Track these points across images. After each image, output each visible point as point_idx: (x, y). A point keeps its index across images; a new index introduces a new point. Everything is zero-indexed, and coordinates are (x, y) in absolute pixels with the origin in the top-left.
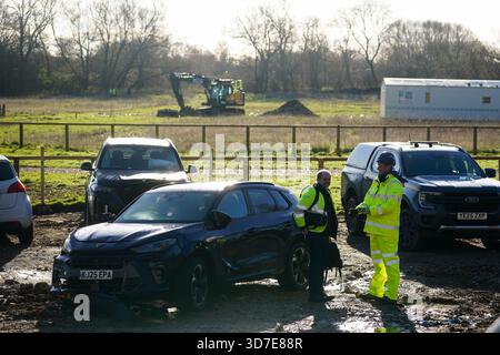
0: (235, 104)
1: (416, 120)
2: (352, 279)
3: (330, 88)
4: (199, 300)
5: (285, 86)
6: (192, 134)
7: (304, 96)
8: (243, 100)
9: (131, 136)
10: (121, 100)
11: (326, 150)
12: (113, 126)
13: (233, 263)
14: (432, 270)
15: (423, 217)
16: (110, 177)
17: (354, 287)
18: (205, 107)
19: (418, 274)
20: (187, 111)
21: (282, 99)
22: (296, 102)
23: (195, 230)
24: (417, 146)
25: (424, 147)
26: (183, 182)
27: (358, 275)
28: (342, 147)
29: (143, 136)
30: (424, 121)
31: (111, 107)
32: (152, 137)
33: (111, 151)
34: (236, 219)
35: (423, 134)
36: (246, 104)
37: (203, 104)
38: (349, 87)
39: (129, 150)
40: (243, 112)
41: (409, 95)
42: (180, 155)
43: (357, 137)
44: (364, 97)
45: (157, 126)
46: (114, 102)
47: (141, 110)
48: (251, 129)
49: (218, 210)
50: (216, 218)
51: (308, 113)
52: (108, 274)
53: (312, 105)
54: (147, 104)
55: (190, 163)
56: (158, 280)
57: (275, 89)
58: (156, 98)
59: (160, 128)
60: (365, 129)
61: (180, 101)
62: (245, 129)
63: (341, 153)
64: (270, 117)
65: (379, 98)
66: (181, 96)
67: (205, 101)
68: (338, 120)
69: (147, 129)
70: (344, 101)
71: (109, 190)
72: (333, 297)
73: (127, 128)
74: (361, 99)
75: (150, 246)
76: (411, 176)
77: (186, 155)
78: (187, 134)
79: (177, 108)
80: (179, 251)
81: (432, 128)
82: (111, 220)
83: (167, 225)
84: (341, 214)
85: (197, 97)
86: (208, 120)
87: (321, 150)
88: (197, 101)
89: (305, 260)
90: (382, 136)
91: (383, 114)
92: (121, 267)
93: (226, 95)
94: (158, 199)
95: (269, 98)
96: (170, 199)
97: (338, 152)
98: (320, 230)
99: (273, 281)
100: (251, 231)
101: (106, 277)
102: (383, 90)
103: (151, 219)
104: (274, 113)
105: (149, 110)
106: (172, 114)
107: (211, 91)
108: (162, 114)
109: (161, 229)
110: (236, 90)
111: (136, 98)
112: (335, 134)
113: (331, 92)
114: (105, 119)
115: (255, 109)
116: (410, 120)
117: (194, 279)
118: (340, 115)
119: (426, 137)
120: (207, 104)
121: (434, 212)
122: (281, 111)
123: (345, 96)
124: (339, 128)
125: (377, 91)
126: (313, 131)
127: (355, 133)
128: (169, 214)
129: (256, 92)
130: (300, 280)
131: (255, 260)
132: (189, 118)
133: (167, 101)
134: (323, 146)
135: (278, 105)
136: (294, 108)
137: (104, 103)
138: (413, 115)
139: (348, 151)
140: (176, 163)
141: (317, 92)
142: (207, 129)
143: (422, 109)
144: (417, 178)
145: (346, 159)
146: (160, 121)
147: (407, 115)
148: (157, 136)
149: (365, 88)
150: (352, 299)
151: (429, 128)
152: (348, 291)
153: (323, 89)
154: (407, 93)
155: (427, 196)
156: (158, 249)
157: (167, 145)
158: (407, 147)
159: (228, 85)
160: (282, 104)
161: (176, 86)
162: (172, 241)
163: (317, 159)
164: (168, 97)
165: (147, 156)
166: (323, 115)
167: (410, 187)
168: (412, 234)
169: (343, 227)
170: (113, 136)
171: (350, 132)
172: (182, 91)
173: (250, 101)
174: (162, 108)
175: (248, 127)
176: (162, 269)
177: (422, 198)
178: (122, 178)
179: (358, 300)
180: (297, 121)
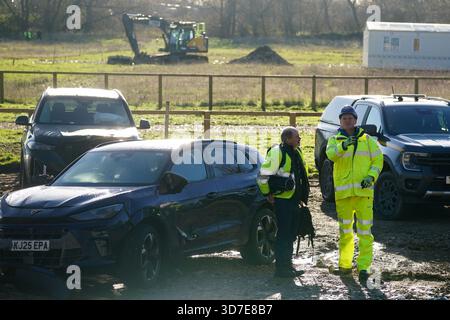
0: (197, 50)
1: (403, 70)
2: (325, 251)
3: (307, 33)
4: (149, 274)
5: (254, 30)
6: (147, 84)
7: (276, 42)
8: (207, 46)
9: (77, 86)
10: (65, 45)
11: (300, 104)
12: (55, 74)
13: (189, 233)
14: (416, 241)
15: (407, 180)
16: (49, 133)
17: (328, 261)
18: (163, 54)
19: (401, 246)
20: (142, 58)
21: (251, 45)
22: (267, 49)
23: (146, 194)
24: (401, 99)
25: (409, 101)
26: (133, 139)
27: (332, 247)
28: (318, 100)
29: (90, 86)
30: (412, 71)
31: (54, 53)
32: (100, 87)
33: (52, 103)
34: (192, 182)
35: (410, 86)
36: (210, 51)
37: (161, 50)
38: (327, 32)
39: (72, 102)
40: (206, 59)
41: (395, 42)
42: (131, 108)
43: (335, 89)
44: (345, 43)
45: (106, 75)
46: (59, 48)
47: (89, 56)
48: (214, 79)
49: (172, 172)
50: (171, 181)
51: (280, 61)
52: (44, 246)
53: (285, 53)
54: (96, 50)
55: (144, 118)
56: (103, 252)
57: (244, 33)
58: (106, 43)
59: (110, 77)
60: (344, 80)
61: (135, 47)
62: (207, 79)
63: (316, 107)
64: (237, 65)
65: (362, 45)
66: (136, 41)
67: (163, 47)
68: (314, 69)
69: (96, 78)
70: (322, 48)
71: (49, 148)
72: (303, 272)
73: (73, 77)
74: (341, 46)
75: (94, 212)
76: (394, 134)
77: (139, 109)
78: (141, 83)
79: (130, 54)
80: (127, 219)
81: (420, 79)
82: (49, 183)
83: (113, 189)
84: (315, 176)
85: (153, 41)
86: (165, 69)
87: (294, 104)
88: (154, 47)
89: (272, 230)
90: (363, 88)
91: (365, 63)
92: (59, 237)
93: (187, 40)
94: (104, 158)
95: (236, 44)
96: (117, 159)
97: (314, 106)
98: (288, 195)
99: (235, 254)
100: (210, 196)
101: (42, 248)
102: (366, 36)
103: (95, 181)
104: (242, 61)
105: (99, 57)
106: (125, 61)
107: (169, 36)
108: (113, 61)
109: (107, 193)
110: (198, 35)
111: (84, 42)
112: (311, 86)
113: (308, 37)
114: (47, 66)
115: (220, 56)
116: (396, 71)
117: (144, 251)
118: (317, 63)
119: (413, 90)
120: (165, 50)
121: (420, 176)
122: (251, 58)
123: (323, 42)
124: (315, 79)
125: (359, 37)
126: (286, 83)
127: (333, 85)
128: (116, 176)
129: (222, 36)
130: (265, 252)
131: (214, 229)
132: (144, 66)
133: (120, 46)
134: (296, 100)
135: (246, 52)
136: (265, 55)
137: (46, 48)
138: (400, 65)
139: (324, 105)
140: (126, 117)
141: (291, 38)
142: (164, 79)
143: (410, 58)
144: (401, 136)
145: (320, 115)
146: (110, 69)
147: (392, 64)
148: (106, 86)
149: (345, 33)
150: (325, 275)
151: (417, 80)
152: (320, 264)
153: (299, 34)
154: (394, 39)
155: (412, 156)
156: (103, 216)
157: (116, 97)
158: (390, 101)
159: (189, 28)
160: (252, 51)
161: (129, 29)
162: (118, 207)
163: (288, 114)
164: (120, 41)
165: (92, 110)
166: (298, 64)
167: (393, 146)
168: (394, 200)
169: (316, 192)
170: (55, 86)
171: (327, 84)
172: (137, 35)
173: (214, 47)
174: (114, 54)
175: (211, 77)
176: (106, 239)
177: (405, 159)
178: (65, 134)
179: (331, 275)
180: (268, 70)
